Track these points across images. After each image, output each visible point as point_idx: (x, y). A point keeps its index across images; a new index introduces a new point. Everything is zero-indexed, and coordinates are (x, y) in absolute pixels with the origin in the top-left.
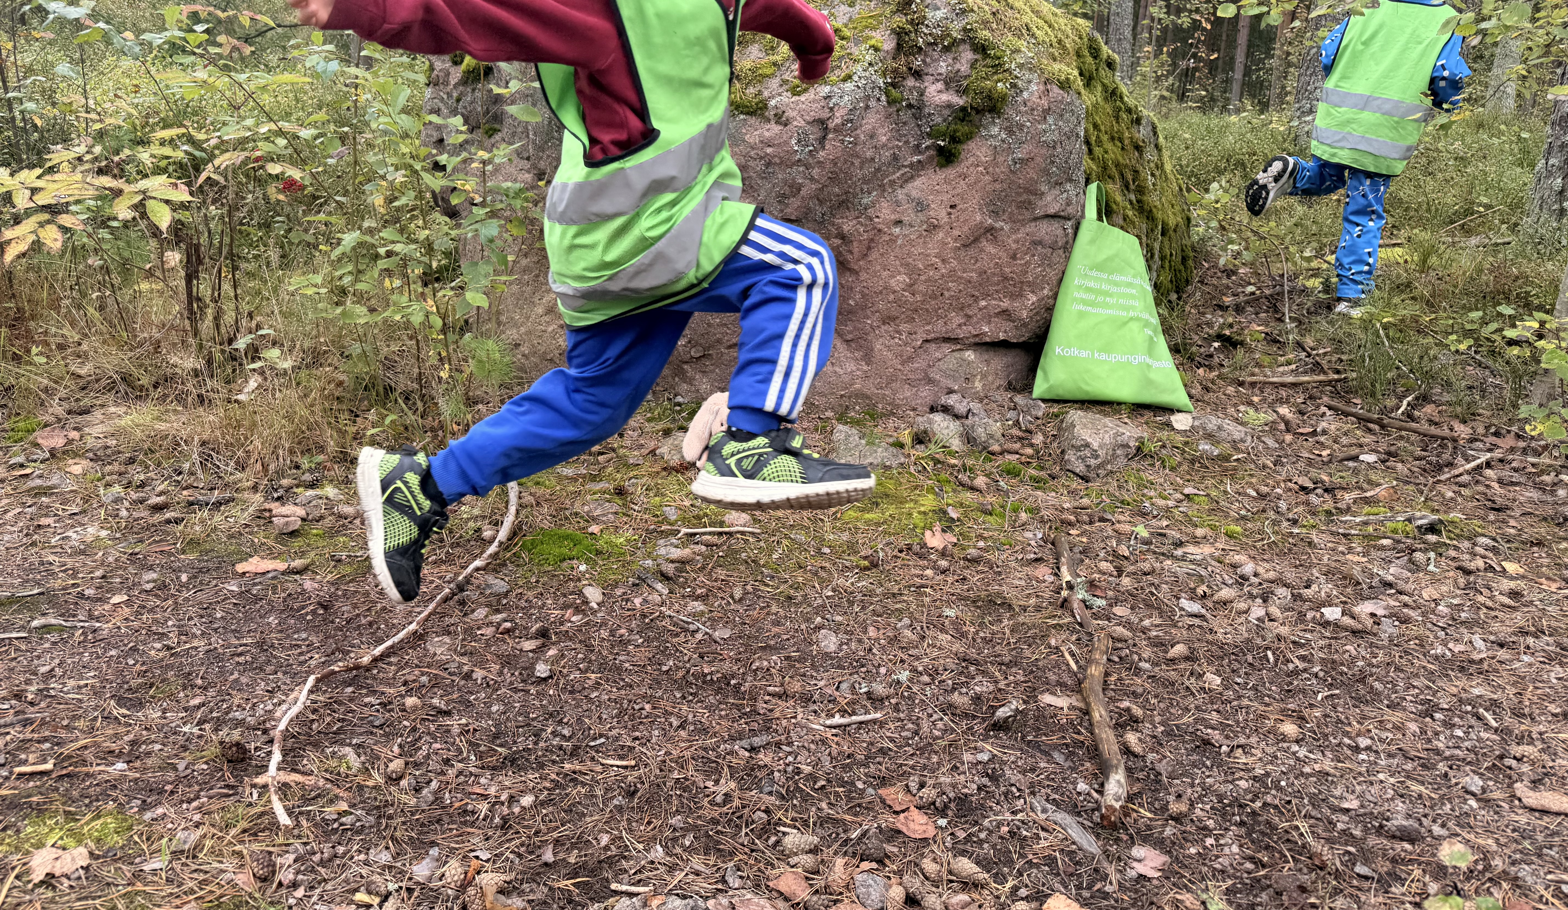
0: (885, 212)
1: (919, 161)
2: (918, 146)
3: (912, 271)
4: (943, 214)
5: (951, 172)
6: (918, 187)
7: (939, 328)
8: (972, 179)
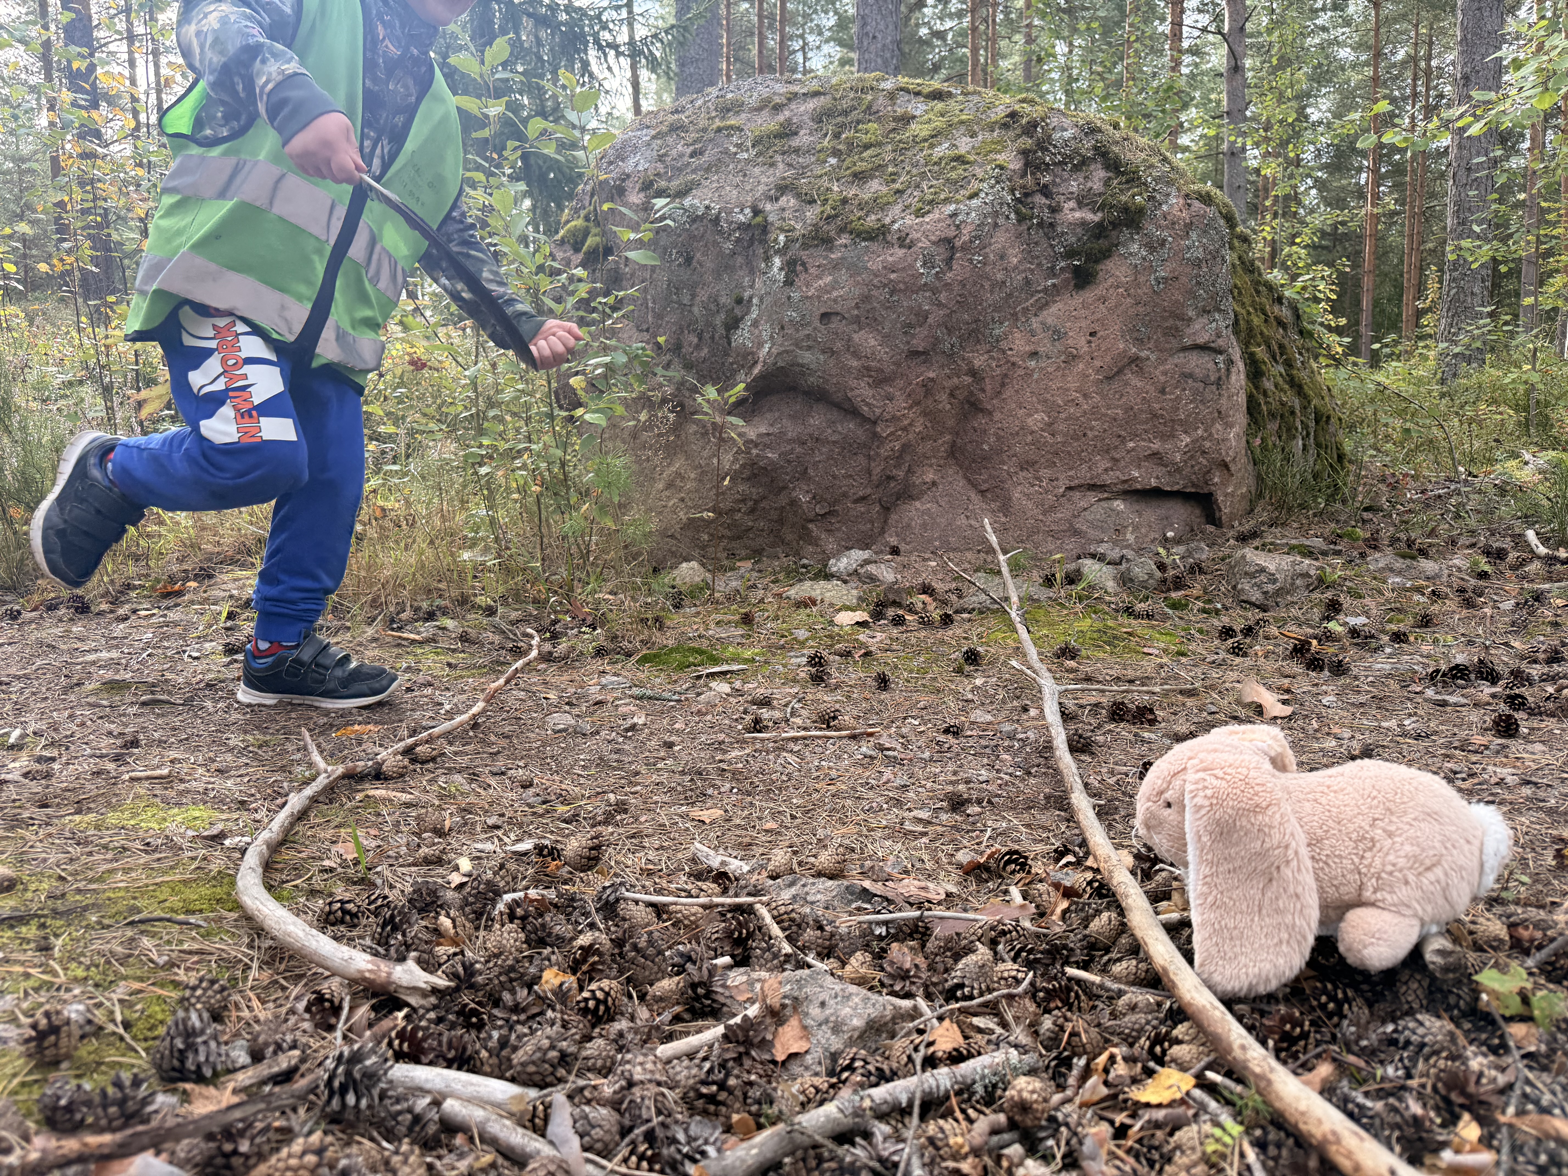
0: (1019, 343)
1: (1054, 285)
2: (1053, 268)
3: (1052, 409)
4: (1083, 341)
5: (1089, 295)
6: (1053, 314)
7: (1084, 474)
8: (1111, 303)
